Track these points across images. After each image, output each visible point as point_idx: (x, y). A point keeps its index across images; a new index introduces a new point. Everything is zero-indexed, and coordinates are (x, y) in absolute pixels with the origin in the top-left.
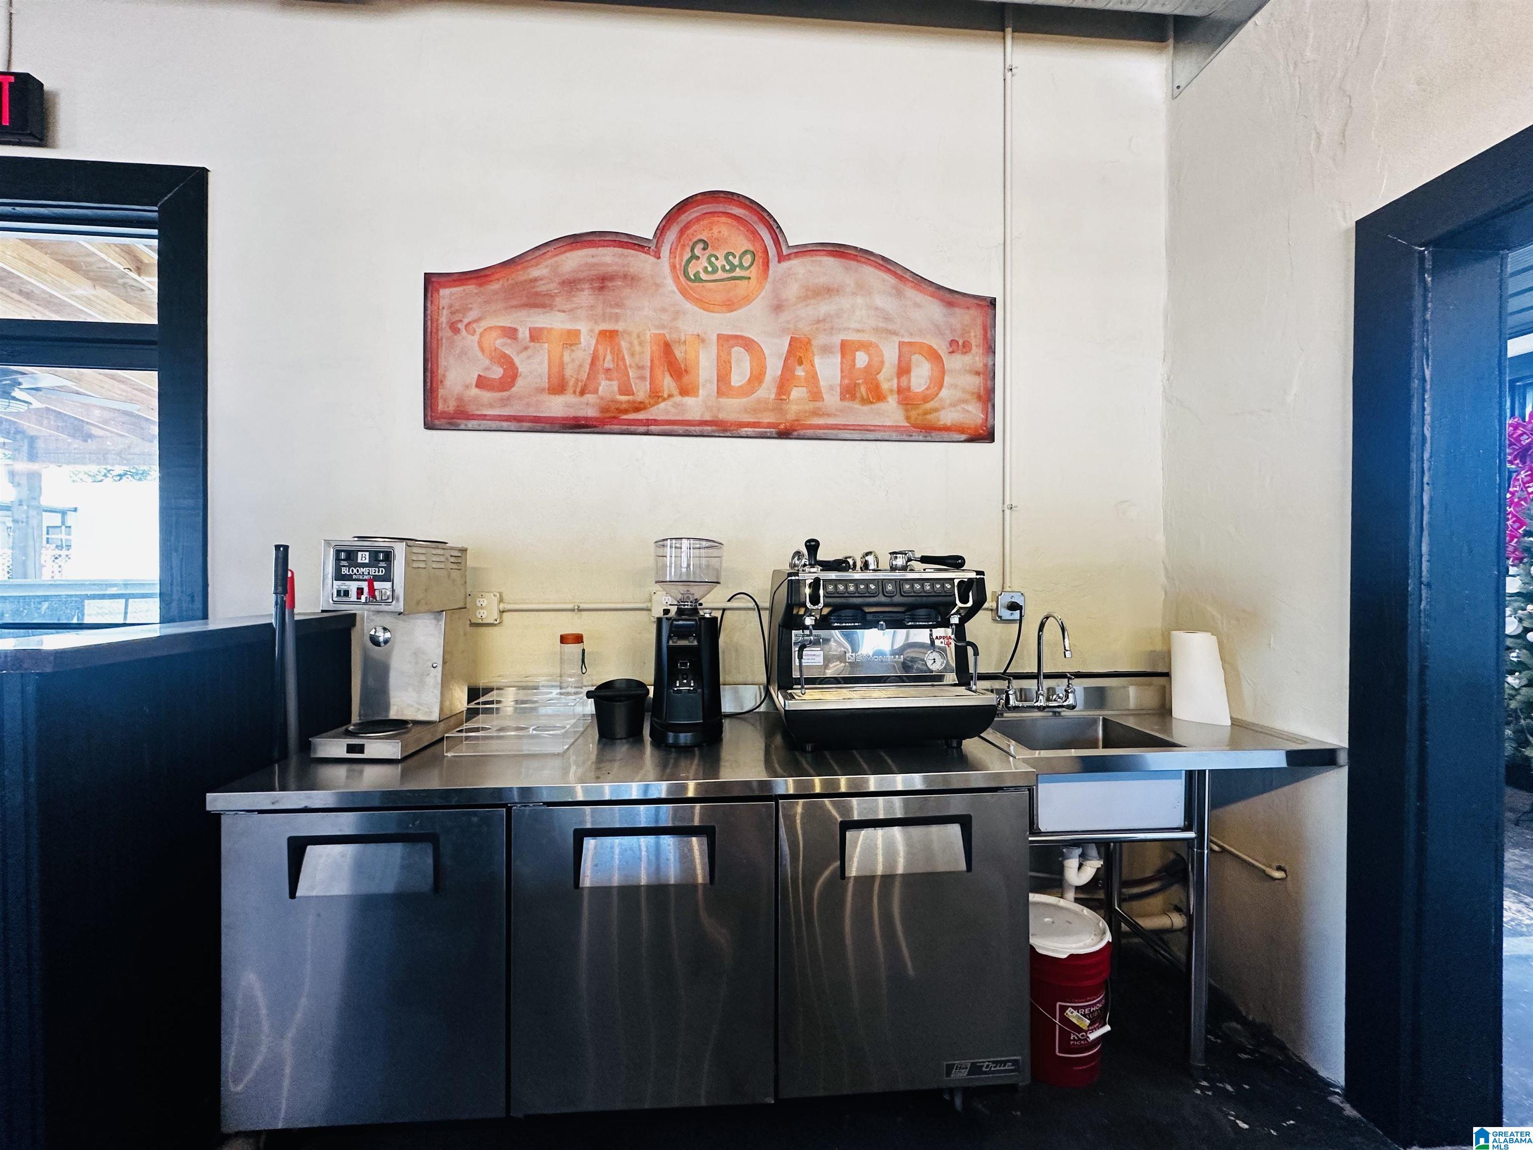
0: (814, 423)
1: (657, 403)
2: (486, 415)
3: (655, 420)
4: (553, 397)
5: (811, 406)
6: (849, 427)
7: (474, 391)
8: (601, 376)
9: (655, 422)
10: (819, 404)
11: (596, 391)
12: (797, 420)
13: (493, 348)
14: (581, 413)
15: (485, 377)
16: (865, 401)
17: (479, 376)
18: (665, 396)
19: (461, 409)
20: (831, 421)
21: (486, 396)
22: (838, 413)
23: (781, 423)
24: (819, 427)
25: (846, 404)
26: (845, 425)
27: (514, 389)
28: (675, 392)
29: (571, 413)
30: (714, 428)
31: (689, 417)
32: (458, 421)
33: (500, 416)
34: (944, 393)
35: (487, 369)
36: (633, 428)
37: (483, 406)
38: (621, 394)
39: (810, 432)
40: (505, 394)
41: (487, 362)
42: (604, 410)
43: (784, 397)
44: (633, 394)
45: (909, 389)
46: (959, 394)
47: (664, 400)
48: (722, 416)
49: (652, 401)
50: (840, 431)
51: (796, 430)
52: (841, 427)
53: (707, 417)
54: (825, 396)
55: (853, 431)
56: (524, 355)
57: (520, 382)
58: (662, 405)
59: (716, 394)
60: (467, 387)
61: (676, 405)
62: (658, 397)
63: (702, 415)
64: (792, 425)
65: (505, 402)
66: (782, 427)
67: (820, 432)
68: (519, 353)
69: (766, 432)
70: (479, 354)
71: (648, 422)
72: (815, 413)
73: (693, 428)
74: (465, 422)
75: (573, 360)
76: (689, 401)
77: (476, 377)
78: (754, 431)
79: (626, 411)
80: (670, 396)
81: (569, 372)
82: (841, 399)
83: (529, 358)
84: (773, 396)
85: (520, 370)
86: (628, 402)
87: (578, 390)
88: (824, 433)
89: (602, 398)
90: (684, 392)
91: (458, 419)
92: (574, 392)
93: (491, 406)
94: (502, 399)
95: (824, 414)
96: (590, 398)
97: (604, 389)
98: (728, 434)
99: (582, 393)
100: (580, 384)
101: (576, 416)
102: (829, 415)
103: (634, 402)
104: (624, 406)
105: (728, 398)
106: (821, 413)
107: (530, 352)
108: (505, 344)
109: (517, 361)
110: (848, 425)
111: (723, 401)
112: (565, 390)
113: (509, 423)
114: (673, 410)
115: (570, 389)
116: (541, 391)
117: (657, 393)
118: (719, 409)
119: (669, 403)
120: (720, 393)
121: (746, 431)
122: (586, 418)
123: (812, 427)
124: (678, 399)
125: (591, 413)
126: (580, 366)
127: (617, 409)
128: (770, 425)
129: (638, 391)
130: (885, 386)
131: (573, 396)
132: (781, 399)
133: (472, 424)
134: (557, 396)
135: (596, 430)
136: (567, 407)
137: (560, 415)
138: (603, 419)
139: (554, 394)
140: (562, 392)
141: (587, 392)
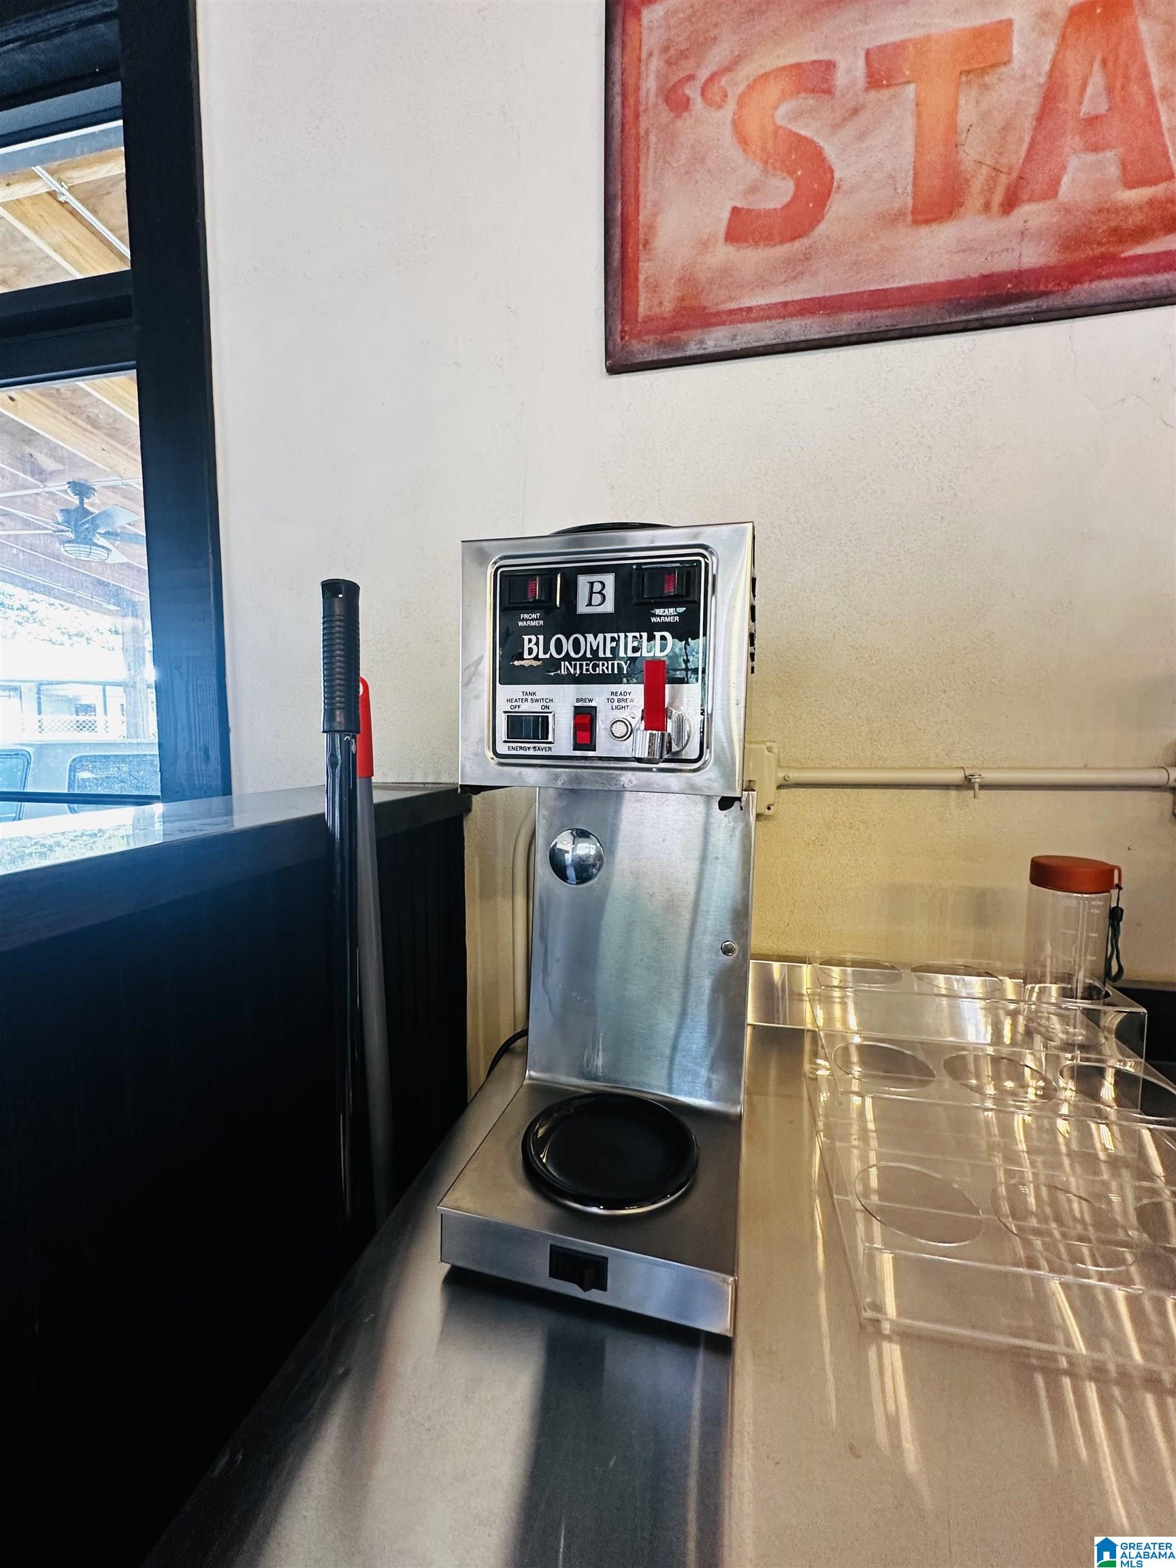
2: (750, 309)
4: (924, 230)
7: (723, 253)
8: (1071, 141)
11: (1051, 190)
13: (771, 128)
14: (1004, 263)
15: (749, 211)
17: (735, 210)
19: (686, 303)
21: (751, 258)
27: (821, 228)
29: (974, 266)
32: (683, 335)
33: (785, 304)
35: (754, 189)
36: (1162, 280)
37: (741, 286)
38: (1131, 184)
40: (798, 245)
41: (754, 171)
42: (1070, 242)
44: (1169, 177)
56: (849, 131)
57: (837, 207)
60: (705, 245)
65: (797, 268)
68: (837, 127)
70: (734, 152)
74: (698, 334)
75: (985, 116)
77: (725, 215)
79: (1143, 233)
81: (972, 151)
83: (862, 135)
85: (837, 175)
86: (1151, 204)
87: (997, 199)
89: (1068, 209)
91: (683, 328)
92: (987, 207)
93: (762, 283)
94: (789, 261)
96: (1032, 214)
97: (1073, 181)
99: (1010, 204)
100: (1003, 180)
104: (1137, 219)
107: (864, 118)
108: (798, 115)
109: (830, 152)
112: (961, 205)
113: (808, 321)
115: (974, 200)
116: (892, 219)
122: (1019, 276)
125: (1032, 256)
126: (1006, 128)
127: (1115, 231)
131: (983, 217)
133: (716, 339)
134: (934, 226)
135: (1044, 303)
136: (964, 251)
137: (942, 279)
138: (1072, 266)
139: (927, 222)
140: (951, 213)
141: (1025, 197)
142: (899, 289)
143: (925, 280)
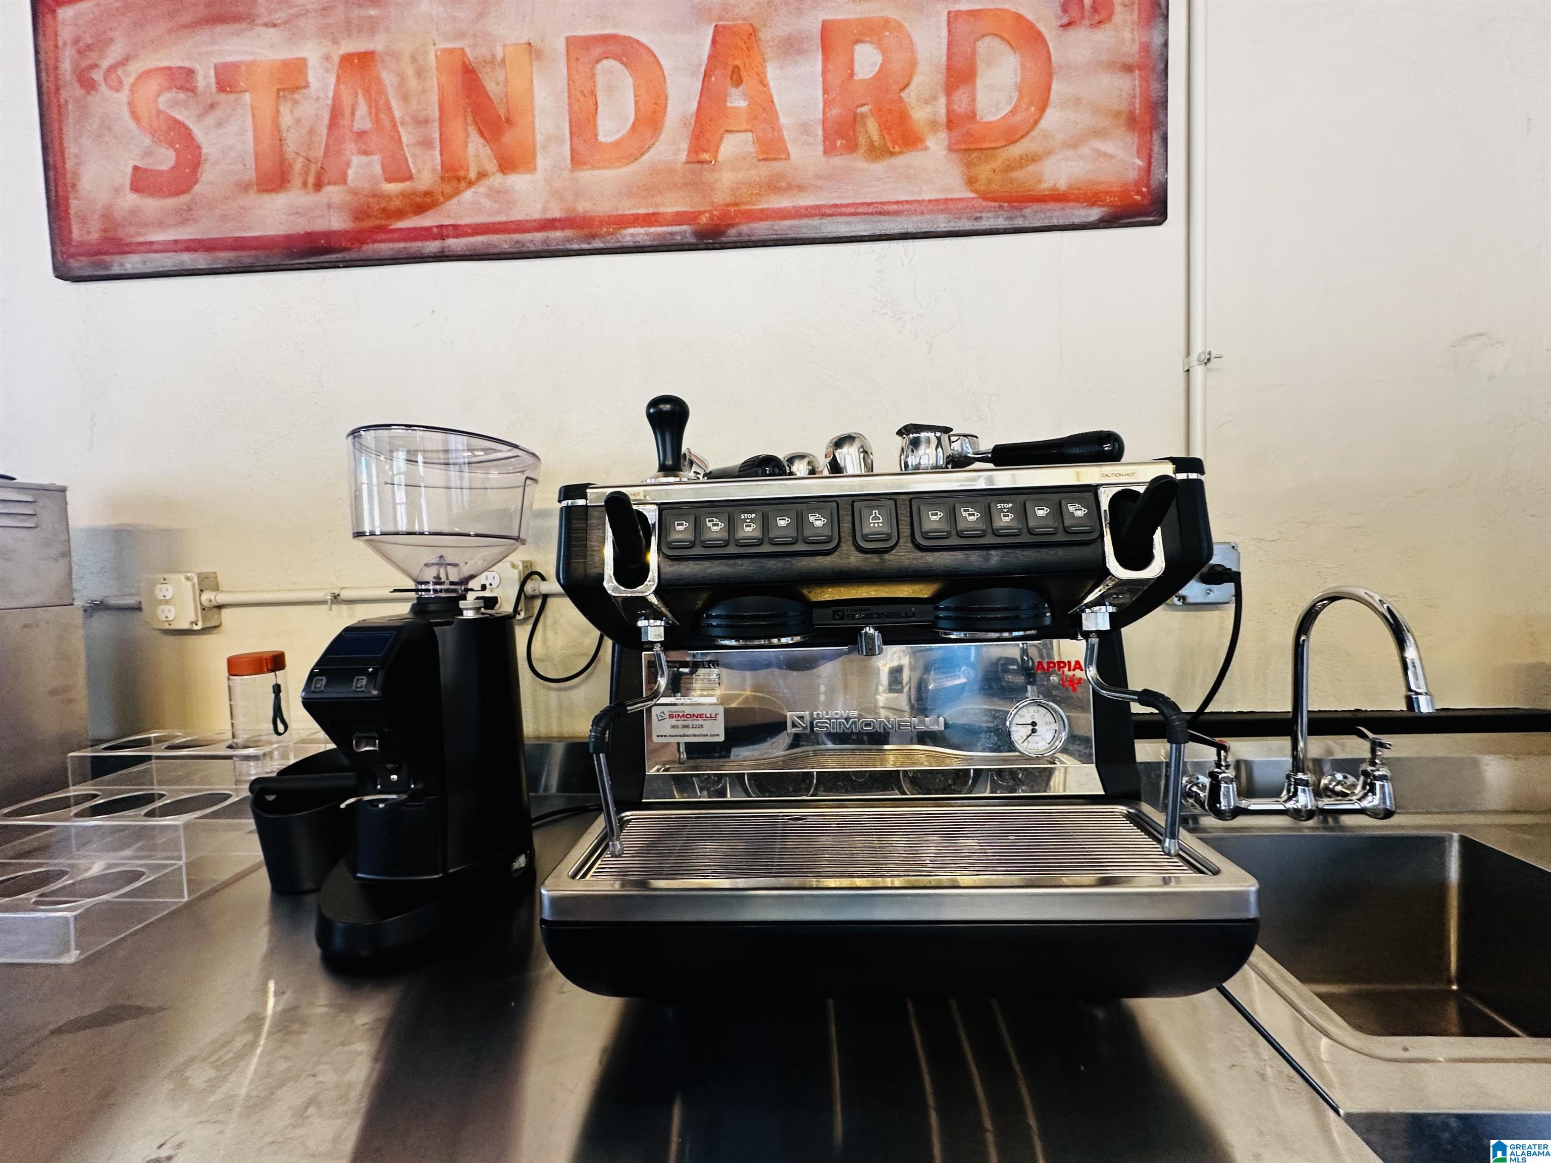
0: (771, 206)
1: (457, 192)
2: (151, 243)
3: (455, 227)
4: (266, 197)
5: (763, 171)
6: (844, 210)
7: (131, 200)
8: (350, 147)
9: (458, 231)
10: (777, 166)
11: (343, 180)
12: (736, 204)
13: (154, 112)
14: (320, 225)
15: (145, 170)
16: (878, 152)
17: (136, 168)
18: (472, 175)
19: (111, 234)
20: (806, 200)
21: (151, 205)
22: (819, 183)
23: (701, 213)
24: (783, 214)
25: (837, 161)
26: (836, 206)
27: (197, 188)
28: (491, 165)
29: (301, 226)
30: (568, 233)
31: (518, 214)
32: (106, 258)
33: (176, 242)
34: (1052, 118)
35: (148, 154)
36: (415, 246)
37: (146, 225)
38: (389, 180)
39: (761, 229)
40: (184, 199)
41: (148, 141)
42: (360, 214)
43: (706, 156)
44: (410, 178)
45: (972, 116)
46: (1085, 119)
47: (471, 184)
48: (584, 207)
49: (448, 189)
50: (825, 221)
51: (732, 225)
52: (829, 211)
53: (556, 212)
54: (791, 149)
55: (849, 219)
56: (210, 120)
57: (208, 175)
58: (468, 195)
59: (569, 162)
60: (117, 191)
61: (495, 193)
62: (459, 179)
63: (545, 210)
64: (724, 215)
65: (185, 216)
66: (704, 219)
67: (785, 227)
68: (200, 117)
69: (672, 234)
70: (132, 125)
71: (441, 232)
72: (773, 186)
73: (528, 236)
74: (117, 259)
75: (298, 121)
76: (518, 182)
77: (129, 170)
78: (647, 234)
79: (400, 214)
80: (482, 175)
81: (292, 145)
82: (825, 152)
83: (219, 125)
84: (683, 156)
85: (204, 151)
86: (403, 194)
87: (311, 180)
88: (790, 227)
89: (355, 193)
90: (507, 165)
91: (106, 253)
92: (305, 184)
93: (161, 224)
94: (178, 211)
95: (790, 187)
96: (332, 193)
97: (356, 173)
98: (597, 244)
99: (318, 186)
100: (314, 168)
101: (309, 230)
102: (801, 188)
103: (414, 193)
104: (397, 203)
105: (594, 168)
106: (783, 184)
107: (219, 113)
108: (175, 103)
109: (198, 132)
110: (842, 206)
111: (585, 175)
112: (289, 181)
113: (194, 255)
114: (488, 203)
115: (297, 181)
116: (245, 188)
117: (455, 170)
118: (577, 195)
119: (481, 188)
120: (577, 161)
121: (632, 235)
122: (328, 235)
123: (764, 215)
124: (497, 180)
125: (337, 222)
126: (312, 131)
127: (384, 210)
128: (680, 218)
129: (419, 171)
130: (920, 114)
131: (301, 192)
132: (701, 162)
133: (132, 263)
134: (273, 194)
135: (348, 256)
136: (294, 214)
137: (281, 233)
138: (359, 232)
139: (266, 191)
140: (281, 186)
141: (326, 181)
142: (252, 237)
143: (271, 232)
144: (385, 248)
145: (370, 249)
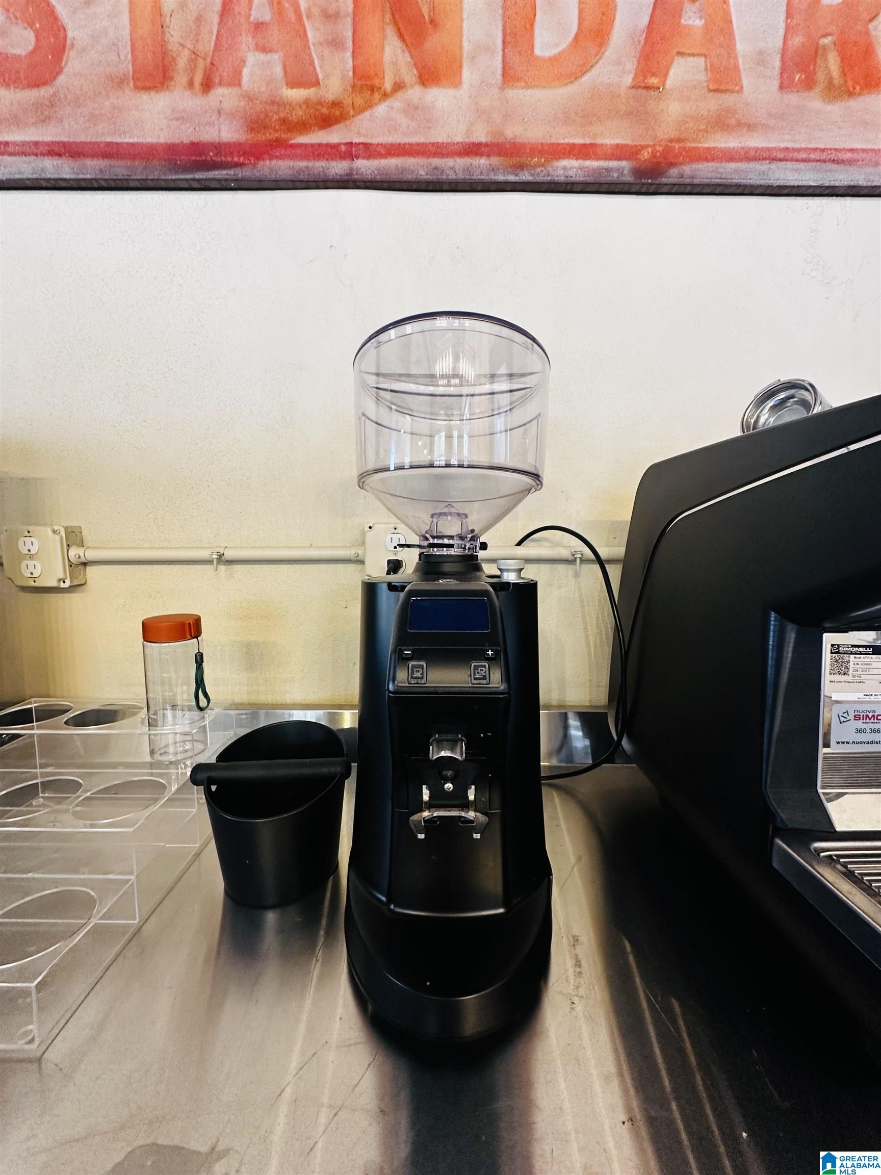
0: (719, 145)
1: (369, 105)
2: (5, 144)
3: (366, 145)
4: (145, 96)
5: (712, 104)
6: (796, 155)
8: (246, 41)
9: (368, 150)
10: (728, 100)
11: (235, 80)
12: (679, 140)
14: (208, 135)
16: (837, 92)
18: (388, 86)
20: (756, 141)
22: (772, 122)
23: (644, 147)
24: (730, 156)
25: (793, 98)
26: (787, 149)
27: (61, 80)
28: (409, 75)
29: (184, 134)
30: (495, 160)
31: (439, 136)
33: (37, 143)
36: (319, 166)
38: (292, 84)
39: (705, 171)
40: (45, 92)
42: (255, 124)
43: (654, 81)
44: (317, 83)
47: (385, 96)
48: (514, 132)
49: (359, 101)
50: (774, 166)
51: (672, 165)
52: (781, 156)
53: (481, 136)
54: (745, 82)
55: (802, 166)
57: (73, 64)
58: (381, 109)
59: (499, 77)
61: (412, 109)
62: (372, 89)
63: (469, 132)
64: (667, 151)
66: (646, 155)
67: (731, 171)
69: (608, 170)
71: (350, 151)
72: (721, 122)
73: (448, 163)
75: (183, 5)
76: (440, 97)
78: (581, 168)
79: (303, 126)
80: (399, 87)
81: (175, 34)
82: (781, 87)
83: (88, 2)
84: (628, 80)
85: (70, 33)
86: (307, 102)
87: (198, 79)
88: (736, 171)
89: (249, 97)
90: (428, 76)
92: (191, 84)
93: (17, 122)
94: (38, 106)
95: (739, 125)
96: (223, 95)
97: (252, 74)
98: (525, 176)
99: (207, 86)
100: (202, 64)
101: (195, 140)
102: (750, 127)
103: (320, 103)
104: (299, 114)
105: (528, 86)
106: (733, 121)
109: (62, 10)
110: (794, 150)
111: (517, 94)
112: (171, 79)
113: (59, 162)
114: (403, 121)
115: (181, 79)
116: (119, 82)
117: (369, 77)
118: (507, 117)
119: (396, 102)
120: (509, 76)
121: (564, 168)
122: (219, 147)
123: (709, 156)
124: (415, 93)
125: (228, 132)
126: (200, 19)
127: (284, 121)
128: (619, 152)
129: (327, 76)
131: (187, 93)
132: (647, 88)
134: (153, 93)
135: (240, 173)
136: (177, 119)
137: (162, 141)
138: (255, 145)
139: (146, 89)
140: (163, 84)
141: (217, 81)
142: (127, 144)
143: (150, 139)
144: (284, 167)
145: (269, 167)
